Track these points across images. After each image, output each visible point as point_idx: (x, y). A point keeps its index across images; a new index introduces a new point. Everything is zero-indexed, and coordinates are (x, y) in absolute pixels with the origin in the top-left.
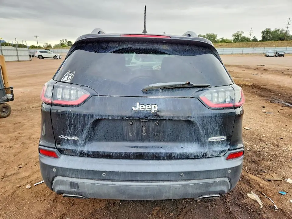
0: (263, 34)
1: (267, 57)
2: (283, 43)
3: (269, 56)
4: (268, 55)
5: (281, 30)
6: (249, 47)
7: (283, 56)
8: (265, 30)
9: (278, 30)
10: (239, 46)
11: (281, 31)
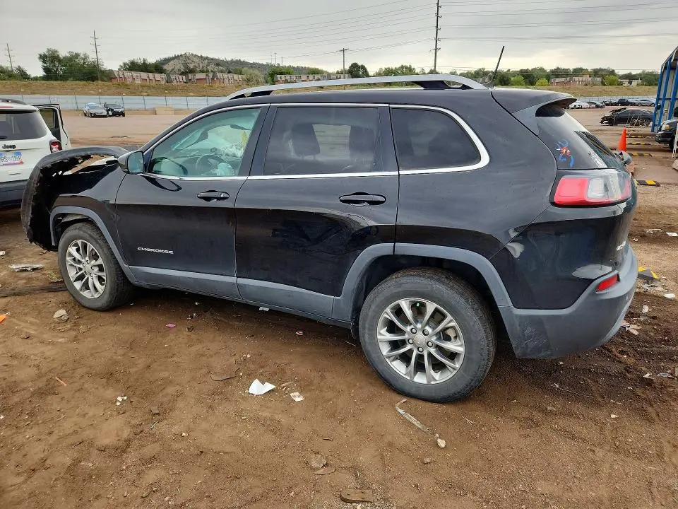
0: (44, 62)
1: (93, 117)
2: (107, 86)
3: (95, 116)
4: (95, 114)
5: (82, 56)
6: (34, 93)
7: (122, 114)
8: (47, 54)
9: (77, 55)
10: (3, 90)
11: (84, 60)
